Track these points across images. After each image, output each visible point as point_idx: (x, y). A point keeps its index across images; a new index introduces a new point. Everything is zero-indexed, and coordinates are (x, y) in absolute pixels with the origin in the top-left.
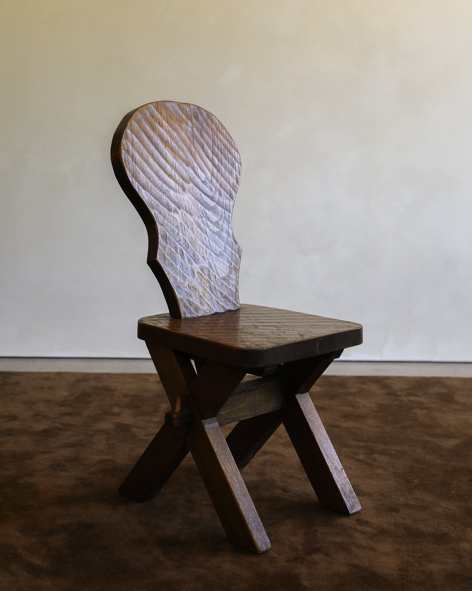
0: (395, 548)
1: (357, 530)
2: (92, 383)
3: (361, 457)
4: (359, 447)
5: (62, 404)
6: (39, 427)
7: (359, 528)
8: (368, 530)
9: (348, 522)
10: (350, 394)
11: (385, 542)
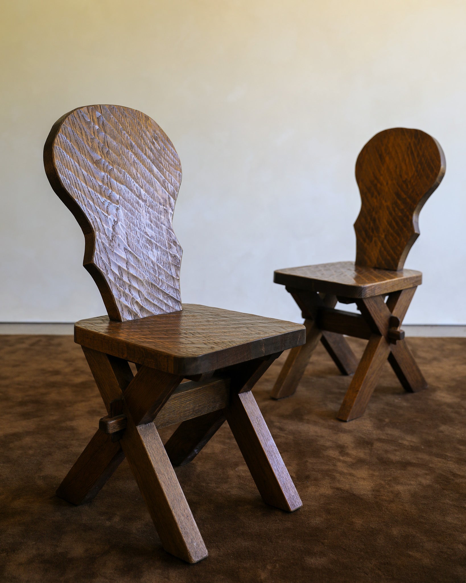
0: (370, 474)
1: (339, 460)
7: (341, 458)
8: (348, 459)
11: (362, 469)
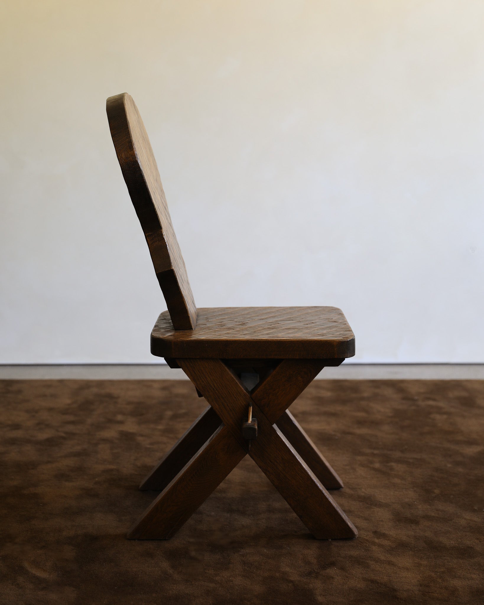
0: (415, 563)
1: (374, 543)
2: (95, 390)
3: (377, 465)
4: (373, 455)
5: (65, 412)
6: (43, 436)
7: (377, 541)
8: (386, 543)
9: (364, 534)
10: (363, 399)
11: (404, 556)
